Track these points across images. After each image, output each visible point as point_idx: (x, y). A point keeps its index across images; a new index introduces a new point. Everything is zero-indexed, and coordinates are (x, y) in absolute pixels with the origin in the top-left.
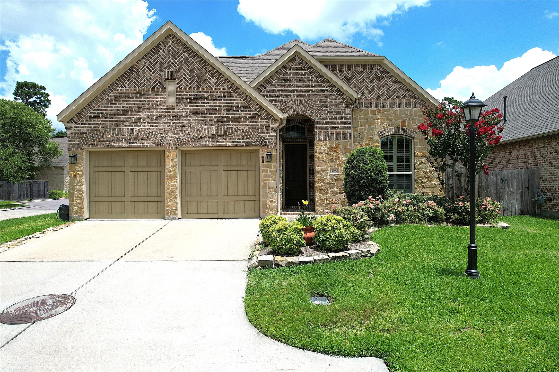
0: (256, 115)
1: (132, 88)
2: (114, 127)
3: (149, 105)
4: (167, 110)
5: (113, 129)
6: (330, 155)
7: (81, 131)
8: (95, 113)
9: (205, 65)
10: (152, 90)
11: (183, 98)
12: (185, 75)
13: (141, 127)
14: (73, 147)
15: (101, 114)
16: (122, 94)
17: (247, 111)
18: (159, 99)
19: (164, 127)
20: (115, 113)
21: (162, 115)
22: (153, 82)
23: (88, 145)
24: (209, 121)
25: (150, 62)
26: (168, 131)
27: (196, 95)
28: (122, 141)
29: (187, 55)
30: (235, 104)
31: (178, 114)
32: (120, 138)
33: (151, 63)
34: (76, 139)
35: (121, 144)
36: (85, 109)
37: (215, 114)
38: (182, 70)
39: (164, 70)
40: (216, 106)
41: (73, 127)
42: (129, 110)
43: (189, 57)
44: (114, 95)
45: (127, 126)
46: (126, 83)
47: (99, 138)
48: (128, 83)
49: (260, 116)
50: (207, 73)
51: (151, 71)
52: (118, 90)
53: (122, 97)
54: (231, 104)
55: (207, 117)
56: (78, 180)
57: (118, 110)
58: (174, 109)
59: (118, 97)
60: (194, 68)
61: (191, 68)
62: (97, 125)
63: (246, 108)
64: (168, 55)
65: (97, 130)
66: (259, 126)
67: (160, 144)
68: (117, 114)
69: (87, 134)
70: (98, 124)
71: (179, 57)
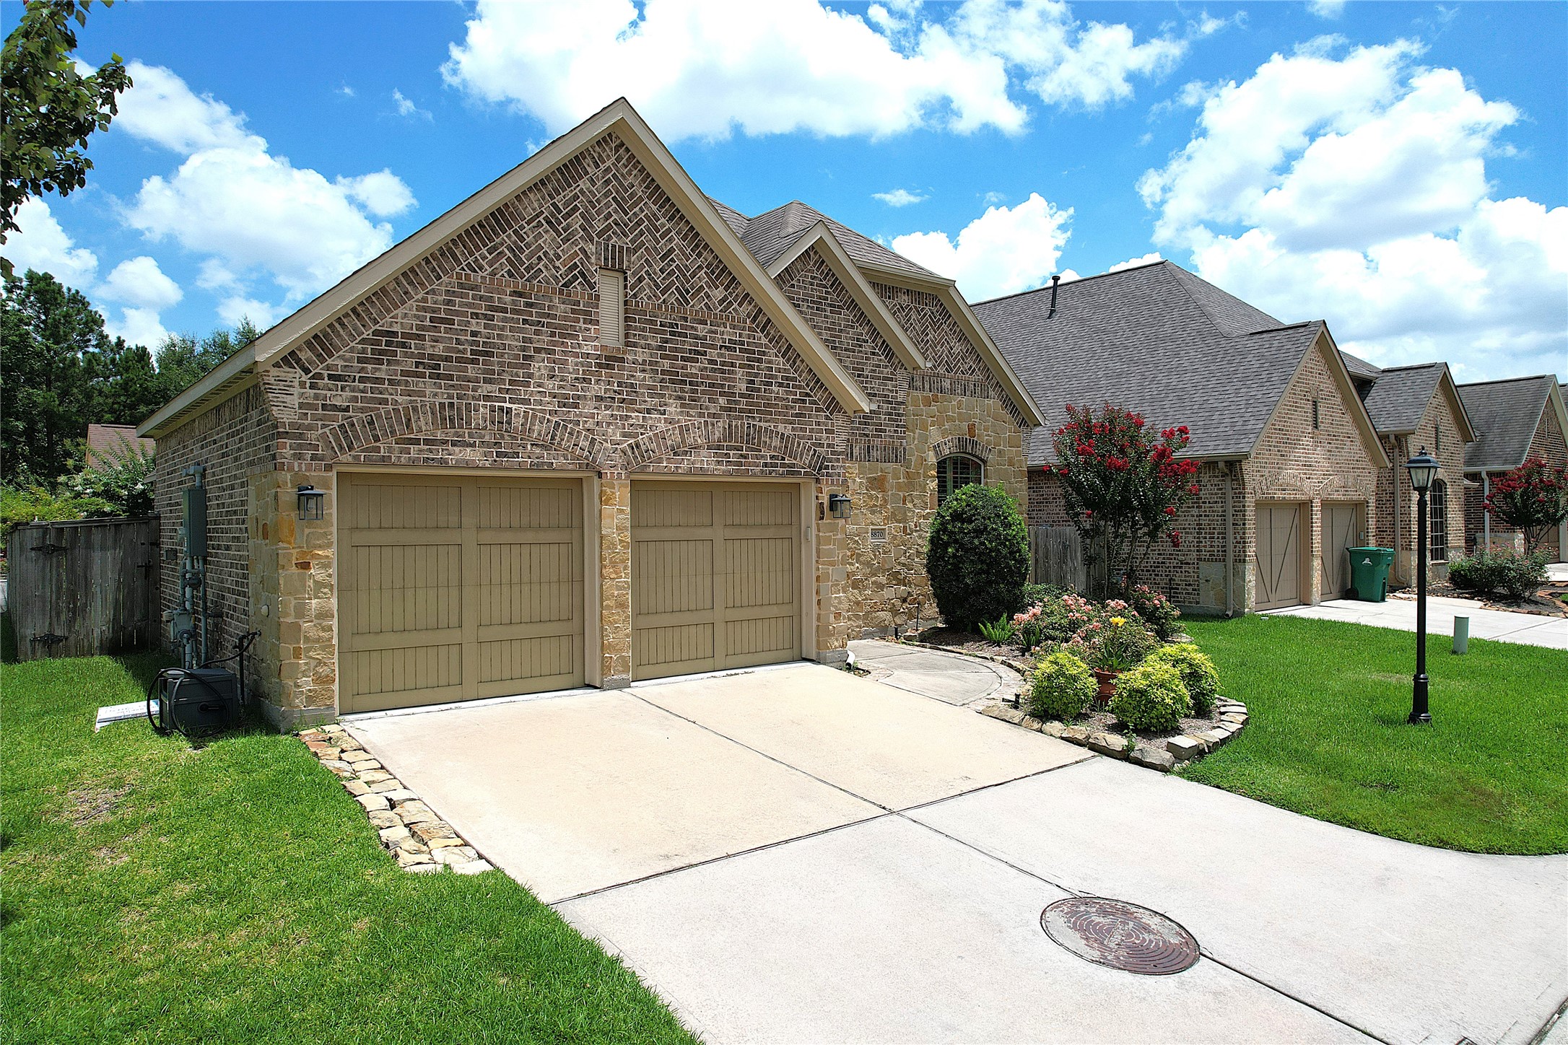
0: (807, 399)
1: (503, 275)
2: (445, 396)
3: (554, 339)
4: (604, 361)
5: (442, 405)
6: (871, 497)
7: (328, 402)
8: (378, 343)
9: (697, 246)
10: (561, 292)
11: (644, 330)
12: (650, 266)
13: (532, 407)
14: (299, 457)
15: (398, 350)
16: (471, 292)
17: (788, 386)
18: (581, 324)
19: (595, 411)
20: (447, 349)
21: (592, 373)
22: (563, 270)
23: (353, 453)
24: (707, 403)
25: (554, 205)
26: (609, 424)
27: (677, 325)
28: (473, 445)
29: (654, 208)
30: (764, 365)
31: (633, 376)
32: (466, 435)
33: (559, 211)
34: (310, 428)
35: (468, 454)
36: (342, 325)
37: (722, 386)
38: (643, 250)
39: (596, 239)
40: (723, 364)
41: (296, 383)
42: (494, 345)
43: (659, 215)
44: (444, 289)
45: (487, 398)
46: (484, 258)
47: (393, 432)
48: (490, 258)
49: (814, 403)
50: (703, 271)
51: (559, 234)
52: (459, 276)
53: (470, 301)
54: (756, 364)
55: (703, 392)
56: (319, 578)
57: (458, 342)
58: (622, 360)
59: (457, 300)
60: (671, 251)
61: (664, 247)
62: (386, 386)
63: (787, 378)
64: (606, 195)
65: (386, 402)
66: (814, 427)
67: (586, 461)
68: (454, 355)
69: (351, 414)
70: (391, 382)
71: (635, 210)
